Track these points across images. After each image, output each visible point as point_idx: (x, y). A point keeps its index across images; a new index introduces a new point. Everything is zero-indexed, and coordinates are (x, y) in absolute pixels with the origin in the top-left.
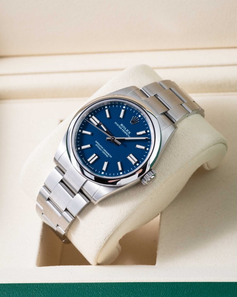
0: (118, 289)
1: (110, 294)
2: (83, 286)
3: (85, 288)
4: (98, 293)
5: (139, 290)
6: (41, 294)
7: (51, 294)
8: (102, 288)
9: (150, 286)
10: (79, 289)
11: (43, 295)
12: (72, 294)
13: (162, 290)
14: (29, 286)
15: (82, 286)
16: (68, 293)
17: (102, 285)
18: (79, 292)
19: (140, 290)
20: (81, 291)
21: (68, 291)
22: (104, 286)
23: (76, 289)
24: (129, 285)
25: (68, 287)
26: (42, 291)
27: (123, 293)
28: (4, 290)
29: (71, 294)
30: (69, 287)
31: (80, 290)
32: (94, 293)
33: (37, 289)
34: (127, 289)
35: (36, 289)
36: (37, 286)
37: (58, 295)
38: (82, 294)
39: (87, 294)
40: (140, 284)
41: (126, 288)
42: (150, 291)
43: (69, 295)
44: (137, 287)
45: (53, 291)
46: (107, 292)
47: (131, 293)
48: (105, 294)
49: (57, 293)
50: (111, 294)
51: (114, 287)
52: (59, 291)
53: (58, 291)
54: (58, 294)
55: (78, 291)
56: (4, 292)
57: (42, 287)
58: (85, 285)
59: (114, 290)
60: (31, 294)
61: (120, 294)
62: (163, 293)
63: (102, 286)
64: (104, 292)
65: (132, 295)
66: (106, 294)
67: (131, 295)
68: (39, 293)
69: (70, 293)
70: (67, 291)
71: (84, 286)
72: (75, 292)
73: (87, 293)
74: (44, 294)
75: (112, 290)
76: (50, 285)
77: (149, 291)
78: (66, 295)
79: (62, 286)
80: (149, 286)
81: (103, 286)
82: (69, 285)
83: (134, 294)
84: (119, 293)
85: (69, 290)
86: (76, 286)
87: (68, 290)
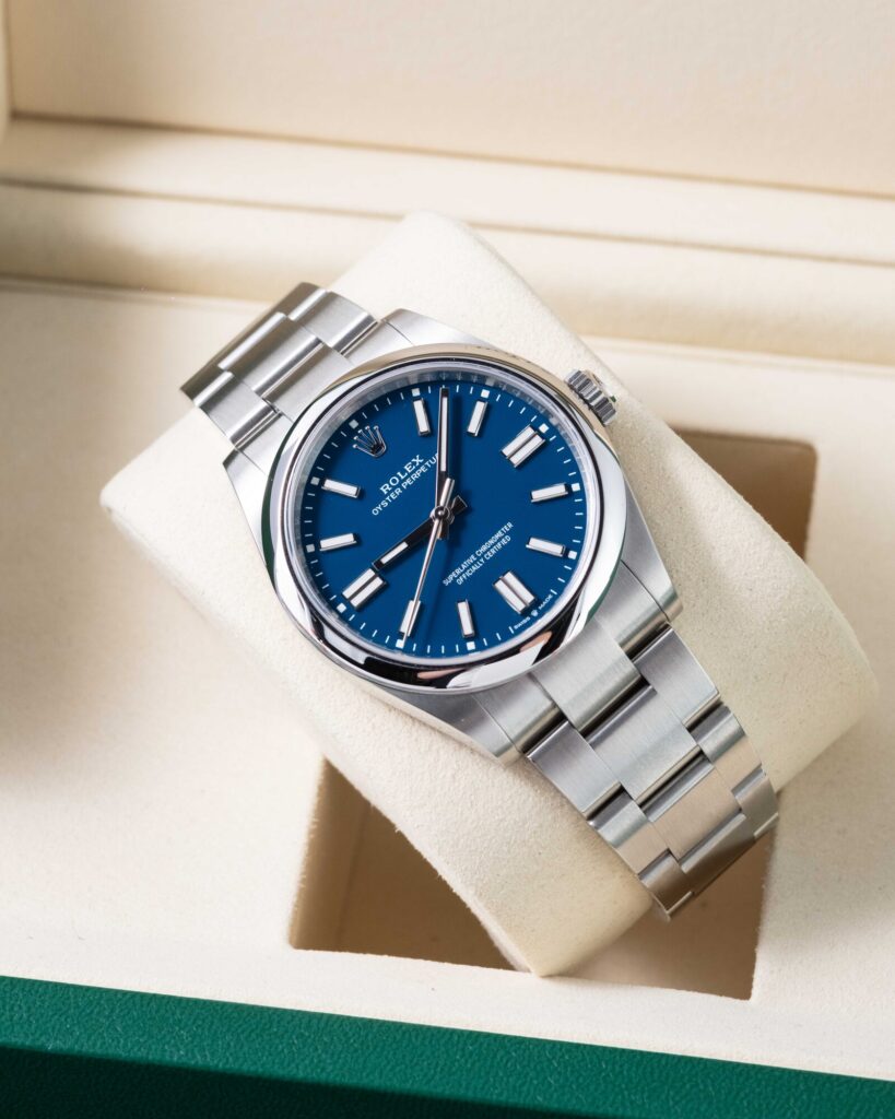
0: (621, 1072)
1: (592, 1088)
2: (485, 1045)
3: (495, 1055)
4: (546, 1078)
5: (701, 1087)
6: (324, 1056)
7: (361, 1060)
8: (559, 1063)
9: (747, 1079)
10: (471, 1056)
11: (329, 1061)
12: (442, 1069)
13: (792, 1101)
14: (275, 1017)
15: (481, 1044)
16: (429, 1064)
17: (561, 1049)
18: (473, 1064)
19: (706, 1086)
20: (477, 1064)
21: (428, 1058)
22: (570, 1057)
23: (460, 1053)
24: (663, 1062)
25: (427, 1042)
26: (326, 1043)
27: (643, 1092)
28: (180, 1021)
29: (439, 1069)
30: (430, 1042)
31: (475, 1057)
32: (529, 1079)
33: (307, 1034)
34: (656, 1075)
35: (302, 1035)
36: (310, 1021)
37: (389, 1067)
38: (482, 1074)
39: (502, 1078)
40: (706, 1065)
41: (652, 1073)
42: (746, 1095)
43: (432, 1072)
44: (697, 1074)
45: (371, 1048)
46: (581, 1080)
47: (672, 1093)
48: (570, 1086)
49: (386, 1058)
50: (596, 1090)
51: (606, 1064)
52: (395, 1054)
53: (389, 1052)
54: (388, 1063)
55: (466, 1061)
56: (180, 1029)
57: (328, 1028)
58: (495, 1040)
59: (608, 1075)
60: (283, 1050)
61: (629, 1095)
62: (797, 1112)
63: (559, 1054)
64: (567, 1079)
65: (676, 1103)
66: (574, 1087)
67: (671, 1103)
68: (316, 1049)
69: (437, 1064)
70: (424, 1057)
71: (489, 1045)
72: (456, 1064)
73: (501, 1074)
74: (333, 1055)
75: (600, 1073)
77: (742, 1095)
78: (422, 1070)
79: (407, 1035)
80: (741, 1080)
81: (563, 1056)
82: (433, 1035)
83: (684, 1102)
84: (627, 1089)
85: (433, 1053)
86: (458, 1042)
87: (428, 1053)
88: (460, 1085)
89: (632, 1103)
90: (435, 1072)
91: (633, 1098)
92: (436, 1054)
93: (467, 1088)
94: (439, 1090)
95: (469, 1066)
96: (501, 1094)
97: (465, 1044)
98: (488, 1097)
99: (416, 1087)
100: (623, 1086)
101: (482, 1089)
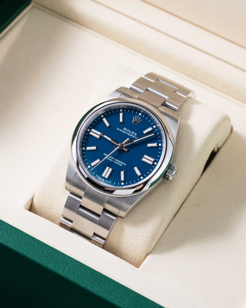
0: (86, 273)
1: (76, 274)
2: (54, 253)
3: (55, 256)
4: (65, 267)
5: (105, 285)
6: (10, 239)
7: (19, 244)
8: (71, 264)
9: (119, 288)
10: (49, 253)
11: (11, 241)
12: (39, 254)
13: (128, 298)
16: (36, 252)
17: (73, 261)
18: (48, 256)
19: (107, 286)
21: (37, 250)
22: (75, 264)
23: (46, 252)
24: (99, 275)
26: (12, 236)
27: (89, 281)
29: (38, 254)
30: (40, 246)
31: (49, 255)
32: (60, 266)
33: (9, 231)
34: (95, 278)
35: (7, 231)
36: (11, 229)
37: (25, 248)
38: (49, 260)
39: (54, 263)
40: (110, 280)
41: (94, 277)
42: (116, 292)
44: (106, 282)
45: (23, 242)
46: (74, 271)
47: (96, 284)
48: (70, 272)
49: (26, 246)
50: (77, 275)
51: (83, 269)
52: (29, 245)
53: (27, 244)
54: (26, 247)
55: (47, 255)
57: (15, 232)
59: (82, 273)
61: (85, 280)
62: (127, 302)
63: (72, 262)
64: (71, 270)
65: (96, 287)
66: (71, 272)
67: (95, 286)
68: (9, 236)
69: (38, 253)
70: (36, 249)
71: (55, 253)
73: (54, 261)
74: (12, 240)
75: (80, 271)
76: (24, 234)
77: (115, 292)
78: (34, 252)
79: (35, 242)
80: (117, 287)
81: (73, 263)
82: (42, 244)
83: (98, 288)
84: (85, 278)
85: (39, 249)
86: (47, 249)
87: (38, 249)
88: (42, 260)
89: (84, 282)
90: (37, 254)
91: (86, 281)
92: (40, 250)
93: (43, 262)
94: (35, 259)
95: (47, 256)
96: (51, 267)
97: (49, 250)
98: (47, 266)
99: (29, 256)
100: (85, 277)
101: (47, 264)
